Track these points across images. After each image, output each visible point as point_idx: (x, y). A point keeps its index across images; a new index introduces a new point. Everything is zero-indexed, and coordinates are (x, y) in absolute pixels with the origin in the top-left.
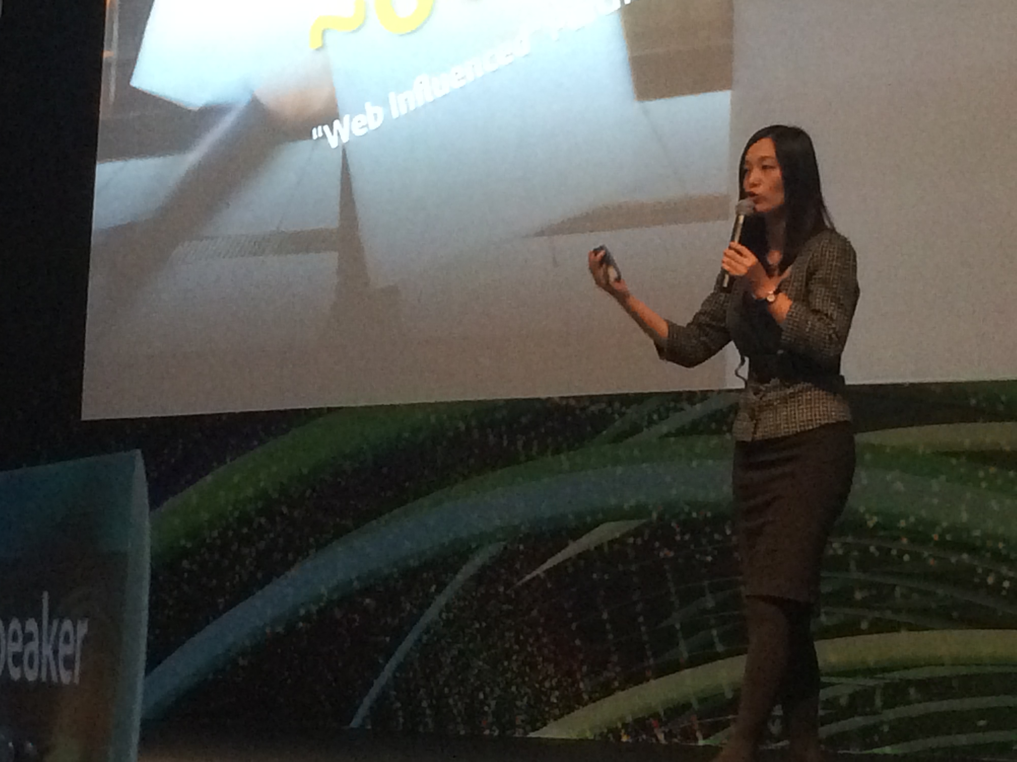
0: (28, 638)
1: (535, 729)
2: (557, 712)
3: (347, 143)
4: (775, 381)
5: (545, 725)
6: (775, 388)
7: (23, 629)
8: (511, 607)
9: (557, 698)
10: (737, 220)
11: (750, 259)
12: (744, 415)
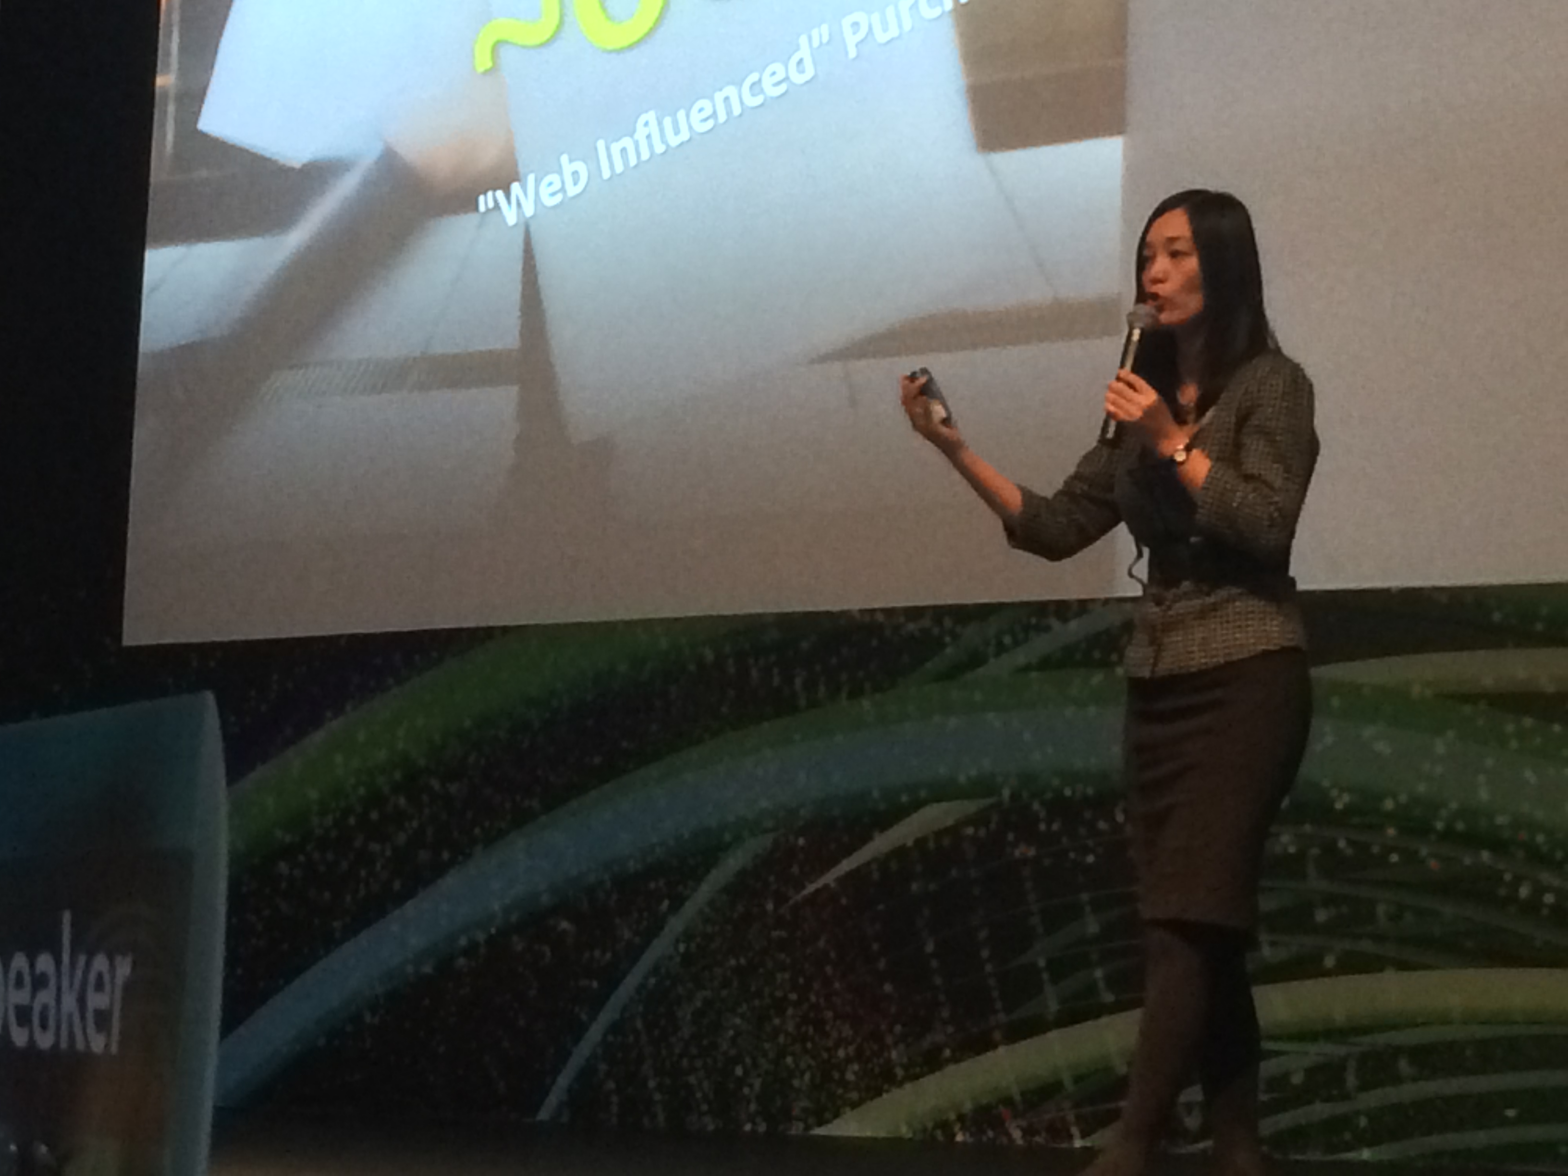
0: (39, 982)
1: (820, 1124)
2: (854, 1095)
3: (532, 217)
4: (1186, 585)
5: (836, 1115)
6: (1186, 596)
7: (32, 966)
8: (784, 934)
9: (855, 1073)
10: (1130, 335)
11: (1148, 396)
12: (1140, 637)
